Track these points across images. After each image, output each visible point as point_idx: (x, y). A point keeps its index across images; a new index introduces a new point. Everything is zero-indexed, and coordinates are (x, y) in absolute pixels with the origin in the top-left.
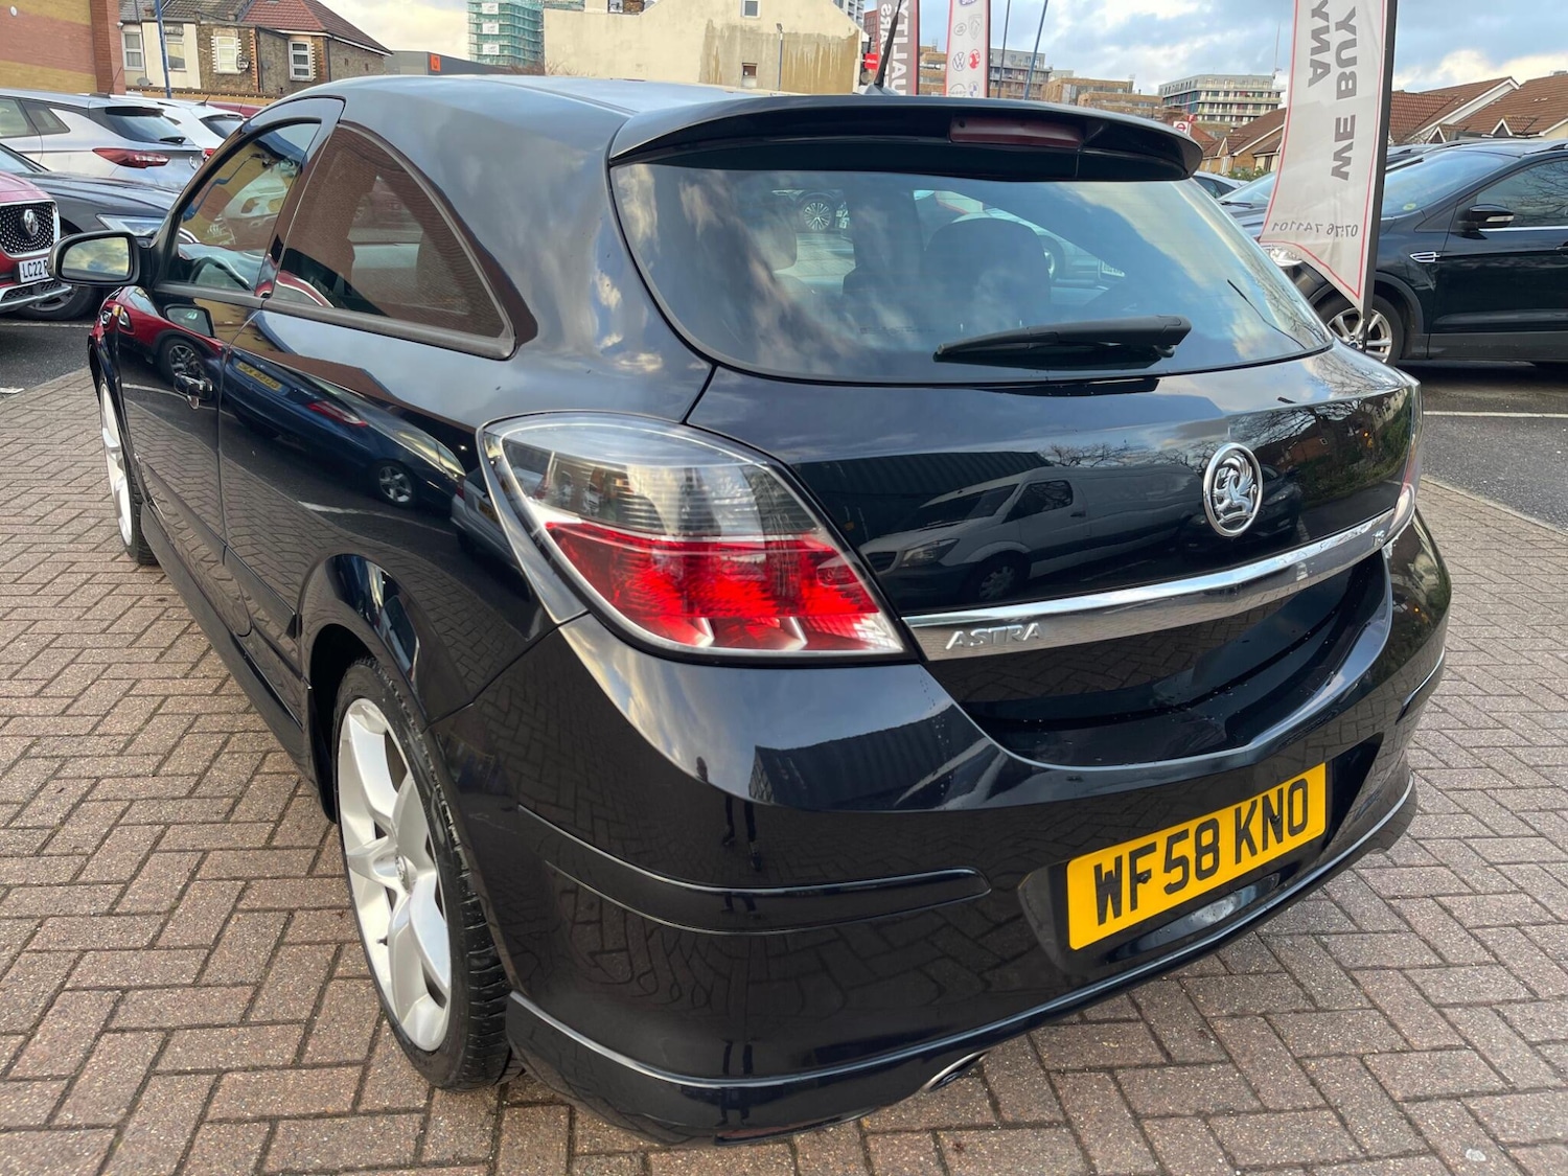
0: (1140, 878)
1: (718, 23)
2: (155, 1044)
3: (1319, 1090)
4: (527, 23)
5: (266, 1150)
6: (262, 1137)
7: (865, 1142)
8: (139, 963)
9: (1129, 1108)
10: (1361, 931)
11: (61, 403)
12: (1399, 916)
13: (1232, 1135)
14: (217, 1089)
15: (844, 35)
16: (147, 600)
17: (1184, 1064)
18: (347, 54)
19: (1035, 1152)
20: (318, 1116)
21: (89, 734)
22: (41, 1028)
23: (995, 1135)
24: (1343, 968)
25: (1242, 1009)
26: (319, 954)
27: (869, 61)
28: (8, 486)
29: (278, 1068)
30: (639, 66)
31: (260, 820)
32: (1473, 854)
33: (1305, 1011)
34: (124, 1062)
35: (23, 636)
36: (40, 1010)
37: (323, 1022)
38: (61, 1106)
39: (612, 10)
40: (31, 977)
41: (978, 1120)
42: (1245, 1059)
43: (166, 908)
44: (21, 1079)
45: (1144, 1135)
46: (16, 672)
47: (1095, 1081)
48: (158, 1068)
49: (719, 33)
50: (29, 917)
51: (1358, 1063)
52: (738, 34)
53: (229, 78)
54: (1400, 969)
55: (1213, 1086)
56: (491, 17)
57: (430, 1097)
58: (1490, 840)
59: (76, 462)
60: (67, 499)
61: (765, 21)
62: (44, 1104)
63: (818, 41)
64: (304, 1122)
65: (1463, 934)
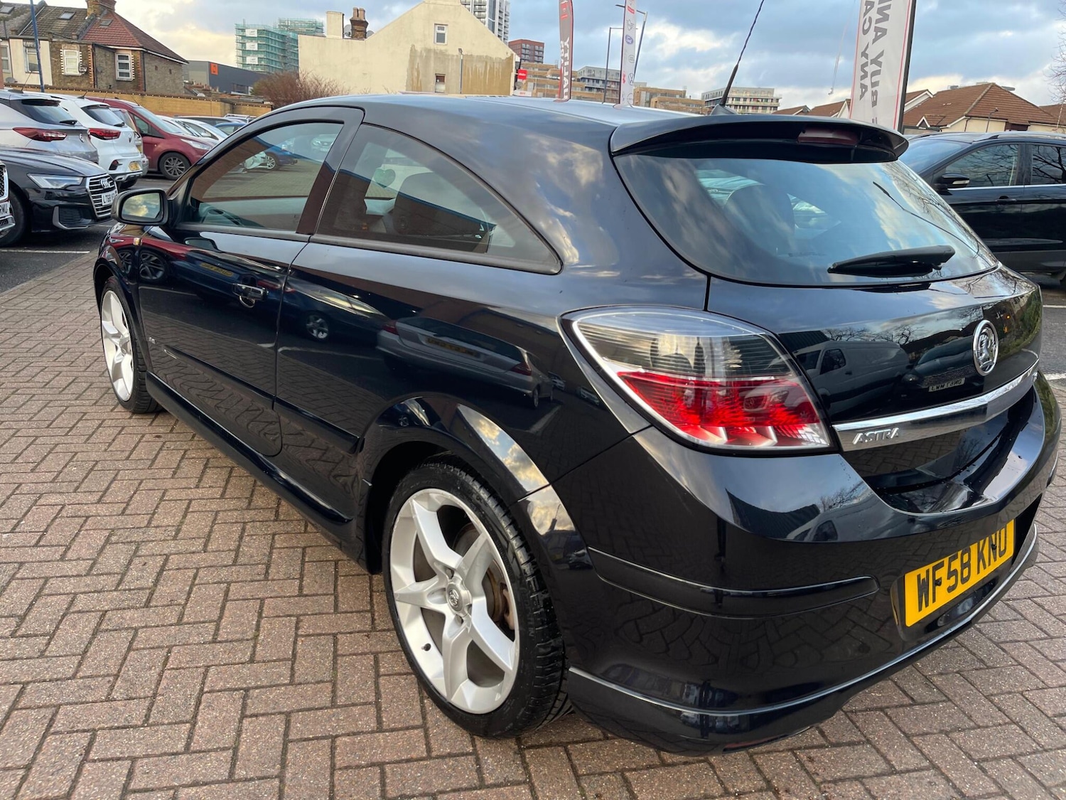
0: (938, 583)
1: (419, 48)
2: (281, 722)
3: (1004, 713)
4: (277, 43)
5: (383, 784)
6: (378, 776)
7: (753, 759)
8: (248, 672)
9: (901, 731)
10: (996, 621)
11: (26, 304)
12: (1015, 610)
13: (965, 742)
14: (335, 748)
15: (504, 57)
16: (147, 437)
17: (923, 704)
18: (157, 63)
19: (856, 760)
20: (408, 761)
21: (147, 527)
22: (199, 718)
23: (829, 751)
24: (994, 643)
25: (944, 669)
26: (364, 661)
27: (520, 74)
28: (13, 362)
29: (368, 732)
30: (364, 74)
31: (289, 578)
32: (1043, 572)
33: (981, 669)
34: (266, 736)
35: (71, 463)
36: (194, 707)
37: (386, 703)
38: (235, 766)
39: (346, 37)
40: (178, 685)
41: (815, 743)
42: (957, 699)
43: (251, 636)
44: (200, 752)
45: (915, 745)
46: (78, 487)
47: (876, 716)
48: (290, 738)
49: (419, 54)
50: (158, 647)
51: (1021, 697)
52: (432, 55)
53: (73, 78)
54: (1026, 642)
55: (944, 715)
56: (252, 39)
57: (474, 746)
58: (1050, 564)
59: (55, 345)
60: (60, 370)
61: (450, 47)
62: (223, 766)
63: (486, 60)
64: (401, 765)
65: (1054, 619)
